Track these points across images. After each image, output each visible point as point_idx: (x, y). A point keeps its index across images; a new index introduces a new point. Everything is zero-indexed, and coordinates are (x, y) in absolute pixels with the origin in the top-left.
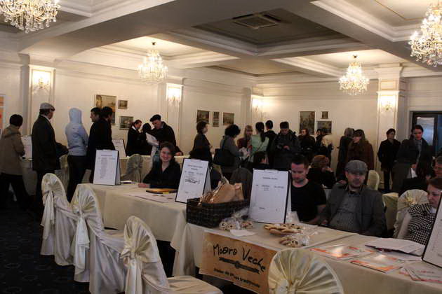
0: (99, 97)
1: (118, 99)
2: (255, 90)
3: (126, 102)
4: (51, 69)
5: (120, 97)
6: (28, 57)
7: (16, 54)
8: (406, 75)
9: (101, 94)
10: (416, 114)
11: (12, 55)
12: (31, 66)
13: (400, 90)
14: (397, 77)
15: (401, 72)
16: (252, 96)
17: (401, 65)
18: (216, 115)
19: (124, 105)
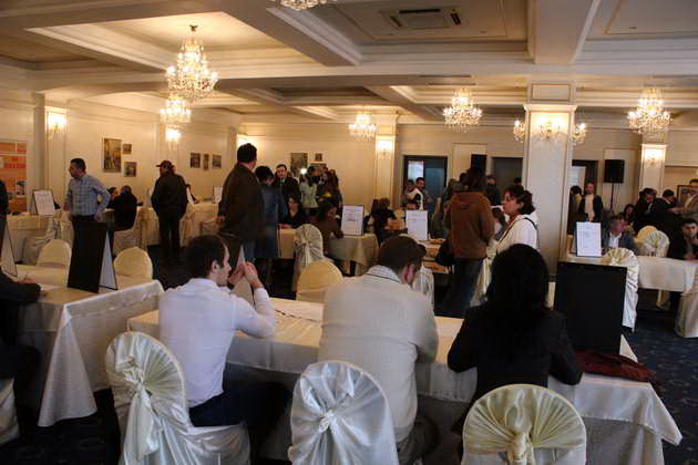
0: (106, 141)
1: (122, 143)
2: (241, 129)
3: (130, 146)
4: (64, 111)
5: (125, 141)
6: (42, 97)
7: (29, 93)
8: (401, 122)
9: (109, 137)
10: (408, 159)
11: (25, 95)
12: (47, 108)
13: (397, 135)
14: (394, 124)
15: (397, 119)
16: (238, 136)
17: (397, 112)
18: (207, 156)
19: (128, 149)
